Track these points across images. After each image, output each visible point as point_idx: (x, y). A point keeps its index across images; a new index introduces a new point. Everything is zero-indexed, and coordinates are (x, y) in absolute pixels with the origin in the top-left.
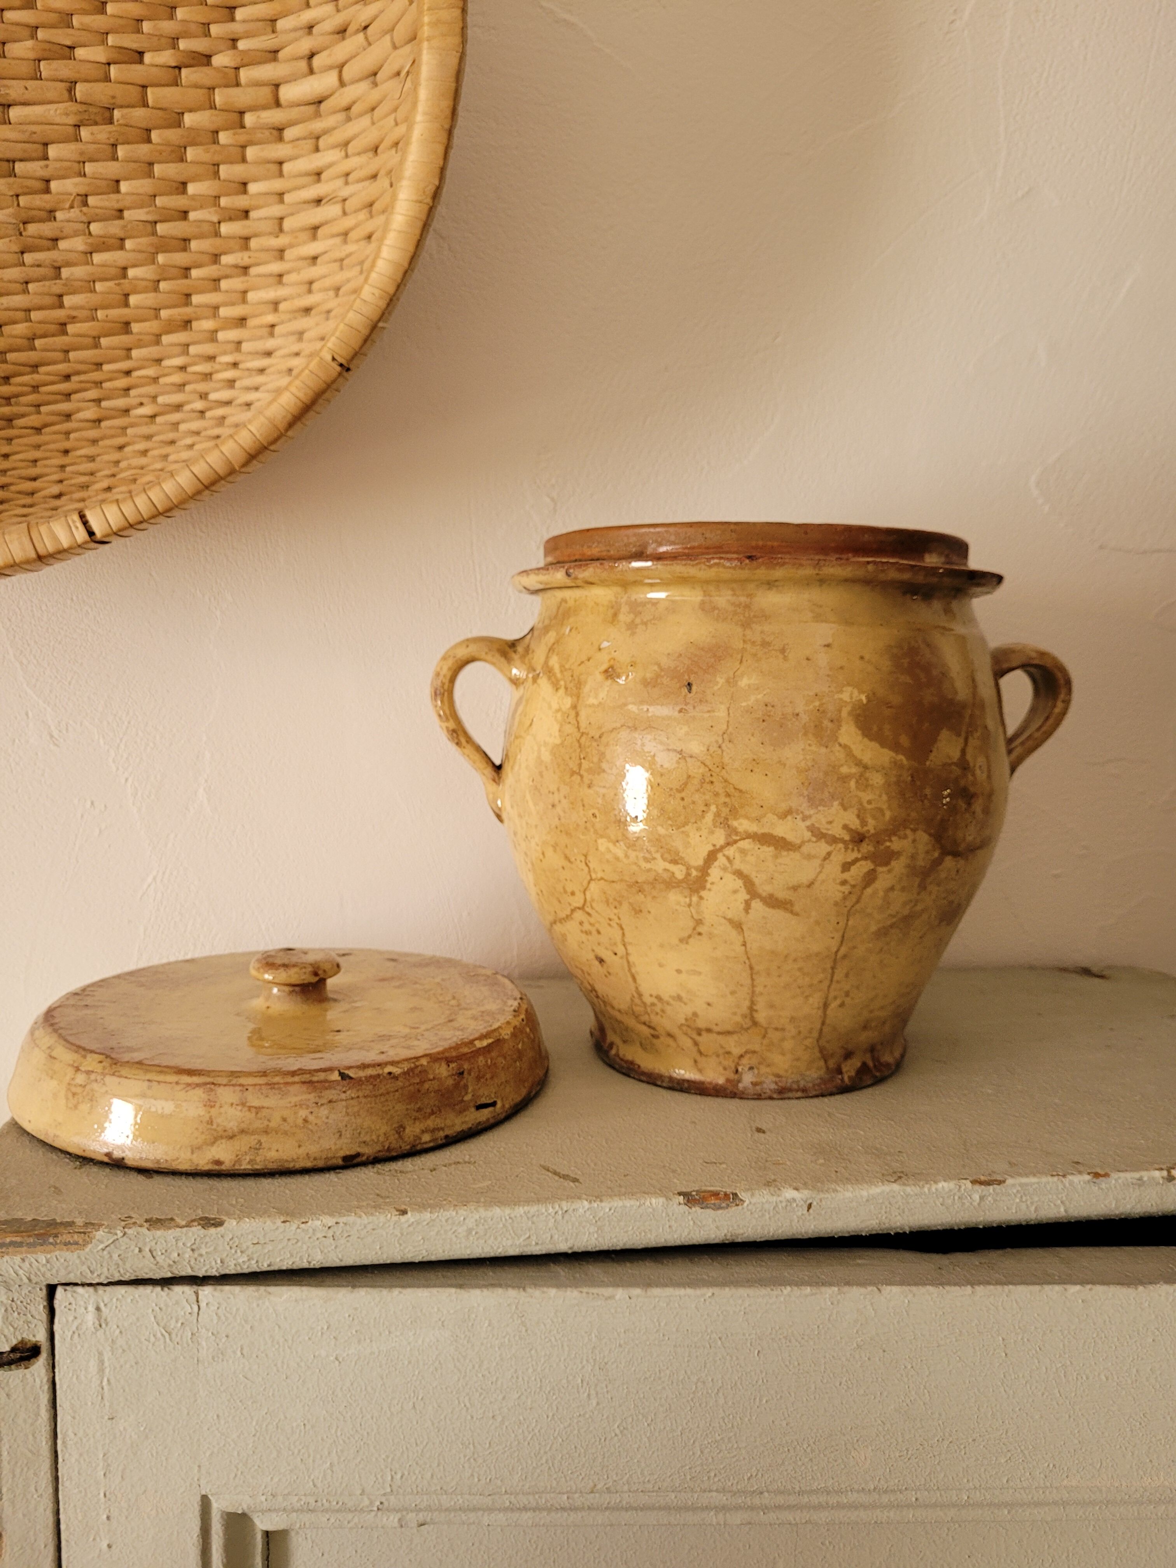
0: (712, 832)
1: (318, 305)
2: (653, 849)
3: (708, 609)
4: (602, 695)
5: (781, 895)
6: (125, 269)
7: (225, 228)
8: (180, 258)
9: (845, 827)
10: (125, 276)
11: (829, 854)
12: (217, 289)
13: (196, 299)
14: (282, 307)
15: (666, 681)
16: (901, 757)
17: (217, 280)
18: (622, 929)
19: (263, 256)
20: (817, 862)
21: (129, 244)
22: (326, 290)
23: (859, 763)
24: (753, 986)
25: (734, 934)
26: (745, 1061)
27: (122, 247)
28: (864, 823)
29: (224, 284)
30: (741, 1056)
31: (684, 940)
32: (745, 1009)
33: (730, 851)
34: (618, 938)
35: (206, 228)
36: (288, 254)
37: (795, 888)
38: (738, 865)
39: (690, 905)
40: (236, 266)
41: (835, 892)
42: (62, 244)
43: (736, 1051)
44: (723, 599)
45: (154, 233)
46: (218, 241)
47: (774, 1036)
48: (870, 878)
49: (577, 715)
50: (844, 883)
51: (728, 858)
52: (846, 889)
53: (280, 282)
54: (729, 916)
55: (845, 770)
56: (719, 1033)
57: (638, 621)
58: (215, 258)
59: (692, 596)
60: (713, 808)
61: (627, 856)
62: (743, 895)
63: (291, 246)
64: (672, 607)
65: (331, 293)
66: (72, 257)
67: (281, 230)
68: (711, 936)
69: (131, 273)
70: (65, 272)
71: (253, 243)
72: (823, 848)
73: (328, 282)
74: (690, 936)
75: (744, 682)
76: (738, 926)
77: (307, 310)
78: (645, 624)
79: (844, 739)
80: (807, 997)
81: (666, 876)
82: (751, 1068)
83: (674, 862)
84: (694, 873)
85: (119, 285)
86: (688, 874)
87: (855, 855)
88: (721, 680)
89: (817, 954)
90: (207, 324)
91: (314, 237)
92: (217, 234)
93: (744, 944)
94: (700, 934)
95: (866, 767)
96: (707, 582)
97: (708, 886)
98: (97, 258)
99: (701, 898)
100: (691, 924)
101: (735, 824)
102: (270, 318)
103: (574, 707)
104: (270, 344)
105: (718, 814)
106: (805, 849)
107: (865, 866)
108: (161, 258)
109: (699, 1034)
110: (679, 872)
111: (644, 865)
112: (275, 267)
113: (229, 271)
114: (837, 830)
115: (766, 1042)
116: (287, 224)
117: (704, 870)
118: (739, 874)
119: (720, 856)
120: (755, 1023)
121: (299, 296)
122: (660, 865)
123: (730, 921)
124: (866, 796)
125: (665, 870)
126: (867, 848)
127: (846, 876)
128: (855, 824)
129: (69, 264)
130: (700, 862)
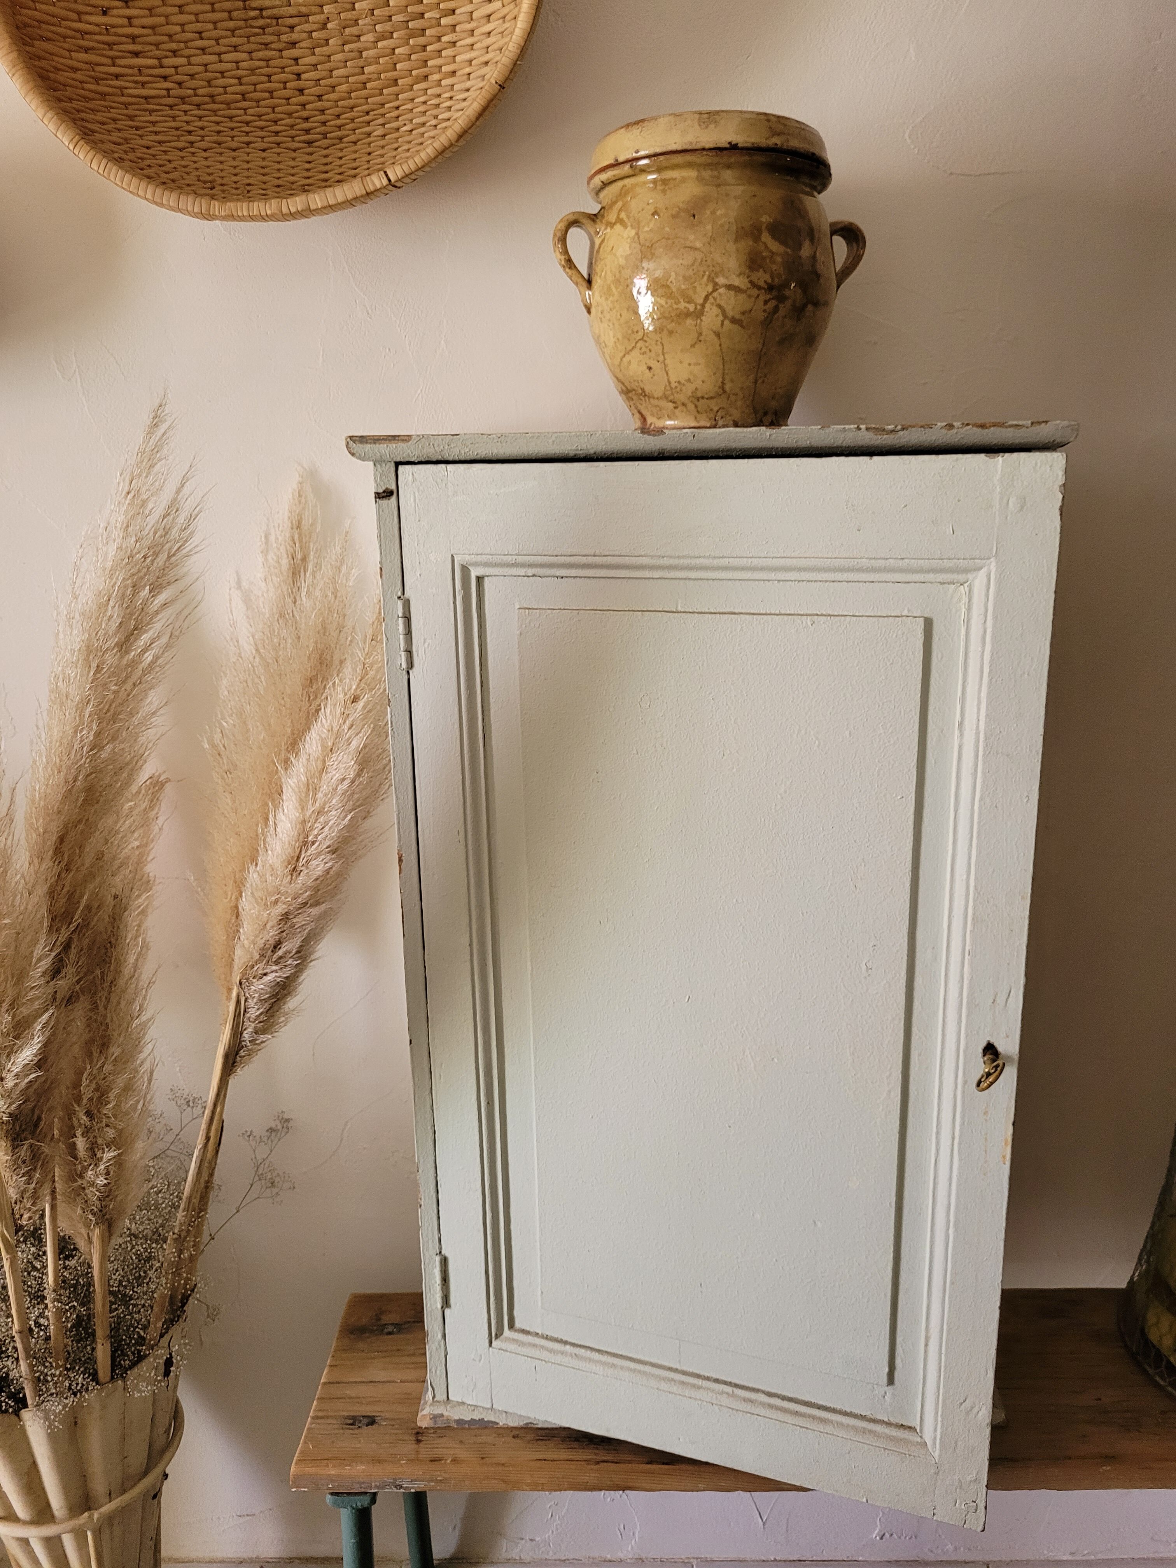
0: (707, 285)
1: (491, 59)
2: (679, 297)
3: (699, 179)
4: (652, 225)
5: (738, 317)
6: (394, 49)
7: (443, 21)
8: (421, 41)
9: (765, 282)
10: (394, 54)
11: (758, 295)
12: (440, 56)
13: (430, 63)
14: (473, 63)
15: (682, 214)
16: (789, 250)
17: (440, 51)
18: (663, 345)
19: (463, 35)
20: (753, 299)
21: (395, 35)
22: (495, 50)
23: (771, 251)
24: (724, 370)
25: (716, 339)
26: (719, 413)
27: (392, 37)
28: (773, 280)
29: (444, 53)
30: (718, 411)
31: (693, 346)
32: (719, 384)
33: (715, 294)
34: (660, 352)
35: (434, 22)
36: (476, 33)
37: (743, 313)
38: (718, 302)
39: (696, 326)
40: (449, 42)
41: (761, 316)
42: (362, 39)
43: (716, 409)
44: (707, 174)
45: (408, 28)
46: (440, 29)
47: (732, 398)
48: (776, 309)
49: (639, 238)
50: (765, 311)
51: (714, 298)
52: (766, 314)
53: (472, 49)
54: (714, 329)
55: (764, 254)
56: (708, 399)
57: (666, 188)
58: (439, 39)
59: (692, 173)
60: (707, 273)
61: (666, 303)
62: (721, 318)
63: (477, 28)
64: (684, 180)
65: (498, 52)
66: (368, 45)
67: (472, 19)
68: (705, 341)
69: (397, 51)
70: (364, 54)
71: (458, 28)
72: (755, 292)
73: (495, 46)
74: (695, 343)
75: (719, 213)
76: (718, 335)
77: (487, 63)
78: (671, 189)
79: (763, 239)
80: (748, 376)
81: (685, 311)
82: (722, 418)
83: (689, 302)
84: (699, 307)
85: (391, 58)
86: (696, 308)
87: (768, 297)
88: (708, 212)
89: (753, 351)
90: (436, 77)
91: (489, 21)
92: (439, 25)
93: (720, 345)
94: (700, 341)
95: (773, 253)
96: (700, 165)
97: (705, 313)
98: (380, 44)
99: (701, 320)
100: (696, 335)
101: (717, 280)
102: (468, 70)
103: (637, 234)
104: (468, 84)
105: (709, 276)
106: (748, 292)
107: (773, 303)
108: (411, 42)
109: (698, 400)
110: (691, 307)
111: (675, 306)
112: (469, 41)
113: (446, 45)
114: (761, 283)
115: (729, 402)
116: (475, 15)
117: (703, 306)
118: (719, 306)
119: (710, 297)
120: (724, 392)
121: (482, 55)
122: (683, 305)
123: (714, 332)
124: (774, 267)
125: (685, 307)
126: (775, 293)
127: (766, 307)
128: (769, 281)
129: (366, 49)
130: (701, 301)
